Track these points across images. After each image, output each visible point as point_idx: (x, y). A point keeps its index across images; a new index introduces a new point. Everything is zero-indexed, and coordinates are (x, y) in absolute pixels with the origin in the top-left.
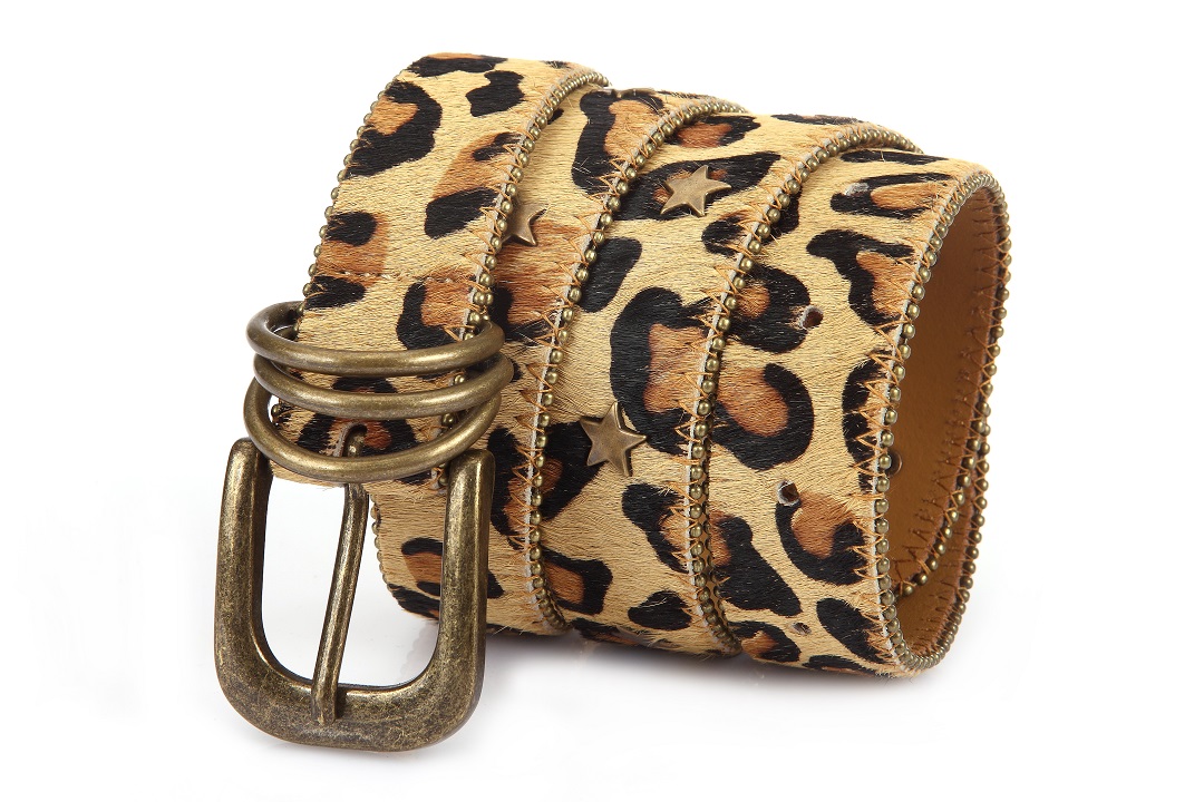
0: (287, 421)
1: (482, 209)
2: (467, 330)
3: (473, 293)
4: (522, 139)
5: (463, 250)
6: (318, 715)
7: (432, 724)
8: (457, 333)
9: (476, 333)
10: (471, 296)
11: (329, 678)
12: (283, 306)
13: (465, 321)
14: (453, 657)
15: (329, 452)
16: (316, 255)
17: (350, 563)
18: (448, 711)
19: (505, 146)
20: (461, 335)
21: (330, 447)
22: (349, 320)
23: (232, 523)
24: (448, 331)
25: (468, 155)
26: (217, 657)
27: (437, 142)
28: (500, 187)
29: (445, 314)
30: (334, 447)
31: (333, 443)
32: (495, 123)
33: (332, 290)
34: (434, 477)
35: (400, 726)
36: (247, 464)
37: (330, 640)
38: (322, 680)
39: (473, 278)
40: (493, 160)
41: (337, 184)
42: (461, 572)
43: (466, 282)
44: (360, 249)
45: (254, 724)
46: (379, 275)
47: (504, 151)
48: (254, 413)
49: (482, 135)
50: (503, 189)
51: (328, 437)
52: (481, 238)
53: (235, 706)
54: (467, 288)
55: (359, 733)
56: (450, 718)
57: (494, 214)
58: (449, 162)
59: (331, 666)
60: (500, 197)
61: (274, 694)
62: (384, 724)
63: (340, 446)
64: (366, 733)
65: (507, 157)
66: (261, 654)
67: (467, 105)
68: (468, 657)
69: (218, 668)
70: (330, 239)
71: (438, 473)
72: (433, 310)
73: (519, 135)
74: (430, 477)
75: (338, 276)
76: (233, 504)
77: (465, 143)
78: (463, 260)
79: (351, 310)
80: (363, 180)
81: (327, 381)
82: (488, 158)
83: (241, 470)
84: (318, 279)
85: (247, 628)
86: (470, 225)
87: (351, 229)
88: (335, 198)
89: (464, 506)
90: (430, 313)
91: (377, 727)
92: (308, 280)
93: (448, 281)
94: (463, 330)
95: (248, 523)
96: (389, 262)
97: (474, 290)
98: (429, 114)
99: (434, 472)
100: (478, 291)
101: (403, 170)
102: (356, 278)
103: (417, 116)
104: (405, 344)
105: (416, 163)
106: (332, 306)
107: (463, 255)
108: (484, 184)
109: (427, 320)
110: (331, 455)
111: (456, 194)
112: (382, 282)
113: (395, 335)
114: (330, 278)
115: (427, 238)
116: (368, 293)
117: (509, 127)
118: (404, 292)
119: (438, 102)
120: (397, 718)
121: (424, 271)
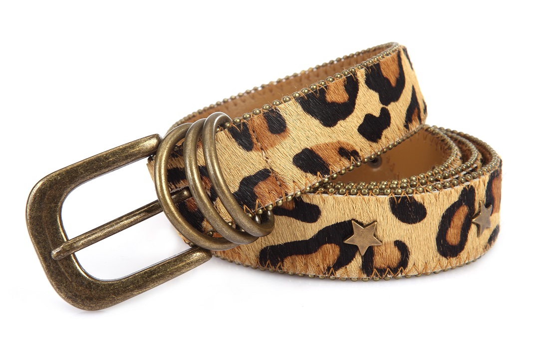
0: (174, 158)
1: (319, 174)
5: (296, 180)
10: (278, 199)
13: (266, 205)
15: (173, 186)
18: (87, 302)
19: (352, 158)
21: (175, 186)
22: (234, 153)
24: (257, 202)
25: (338, 146)
27: (336, 127)
28: (333, 172)
29: (263, 195)
30: (176, 188)
32: (360, 143)
33: (243, 134)
35: (66, 282)
39: (286, 194)
40: (342, 159)
41: (291, 97)
43: (283, 192)
44: (269, 134)
46: (262, 149)
47: (350, 159)
49: (351, 143)
50: (333, 174)
51: (179, 182)
52: (306, 183)
54: (281, 196)
57: (319, 179)
58: (331, 140)
60: (329, 176)
61: (49, 213)
65: (348, 162)
67: (362, 120)
70: (265, 116)
72: (262, 188)
75: (251, 132)
77: (343, 139)
78: (292, 184)
79: (240, 151)
80: (299, 108)
81: (201, 163)
82: (342, 156)
84: (244, 124)
86: (309, 174)
87: (275, 122)
88: (285, 102)
90: (260, 188)
93: (279, 184)
94: (261, 208)
96: (270, 152)
97: (282, 199)
98: (348, 108)
101: (315, 123)
102: (255, 140)
103: (344, 104)
104: (240, 187)
105: (321, 126)
106: (236, 140)
107: (294, 182)
108: (330, 165)
109: (257, 190)
110: (172, 189)
111: (318, 157)
112: (260, 154)
113: (241, 179)
114: (248, 129)
115: (292, 160)
116: (251, 152)
117: (361, 150)
118: (261, 168)
119: (356, 107)
120: (70, 279)
121: (276, 170)
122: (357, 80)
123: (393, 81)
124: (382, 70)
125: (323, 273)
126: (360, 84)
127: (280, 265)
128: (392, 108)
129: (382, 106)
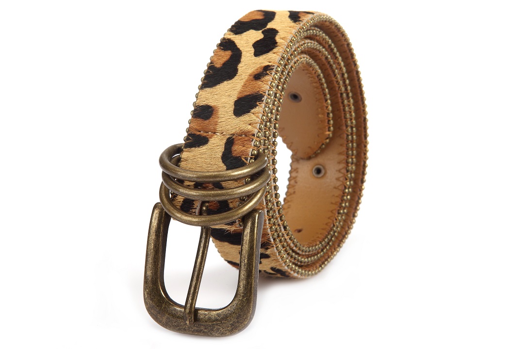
1: (258, 103)
2: (251, 158)
3: (253, 142)
4: (275, 68)
5: (249, 122)
6: (187, 320)
7: (233, 325)
8: (247, 160)
9: (255, 159)
11: (191, 304)
12: (175, 146)
13: (250, 154)
14: (243, 297)
15: (194, 211)
16: (190, 124)
17: (202, 256)
19: (268, 72)
20: (249, 161)
21: (194, 209)
22: (201, 154)
23: (153, 237)
24: (243, 159)
26: (144, 294)
27: (239, 71)
28: (265, 93)
29: (242, 151)
30: (196, 209)
31: (195, 207)
32: (264, 60)
33: (195, 140)
34: (237, 223)
36: (160, 212)
37: (192, 288)
38: (189, 305)
39: (254, 135)
40: (263, 79)
41: (198, 91)
42: (248, 261)
43: (250, 136)
44: (207, 122)
45: (159, 323)
46: (215, 133)
47: (267, 74)
48: (163, 195)
49: (258, 66)
50: (267, 93)
52: (258, 117)
53: (151, 316)
54: (251, 140)
55: (202, 328)
56: (241, 323)
57: (263, 105)
58: (244, 80)
59: (193, 299)
60: (265, 97)
62: (213, 325)
63: (198, 208)
64: (206, 329)
65: (268, 77)
66: (163, 293)
67: (253, 50)
68: (249, 297)
69: (144, 299)
70: (195, 117)
71: (239, 221)
72: (237, 149)
73: (274, 66)
74: (236, 222)
75: (198, 133)
76: (154, 229)
78: (250, 127)
79: (203, 149)
80: (208, 89)
82: (260, 79)
83: (157, 215)
84: (189, 135)
85: (157, 282)
86: (252, 111)
87: (203, 112)
88: (197, 97)
89: (250, 232)
90: (236, 151)
91: (210, 326)
92: (186, 134)
93: (243, 136)
94: (249, 158)
95: (160, 237)
96: (219, 129)
97: (254, 140)
98: (237, 55)
99: (237, 221)
100: (256, 140)
102: (205, 134)
103: (232, 57)
104: (225, 165)
105: (230, 82)
106: (195, 147)
107: (250, 124)
108: (259, 91)
109: (234, 154)
110: (195, 212)
111: (247, 96)
112: (216, 136)
113: (221, 160)
114: (194, 134)
115: (234, 117)
116: (210, 142)
117: (270, 62)
118: (224, 141)
119: (241, 49)
120: (219, 322)
121: (233, 131)
122: (228, 39)
126: (232, 39)
128: (271, 25)
129: (261, 31)
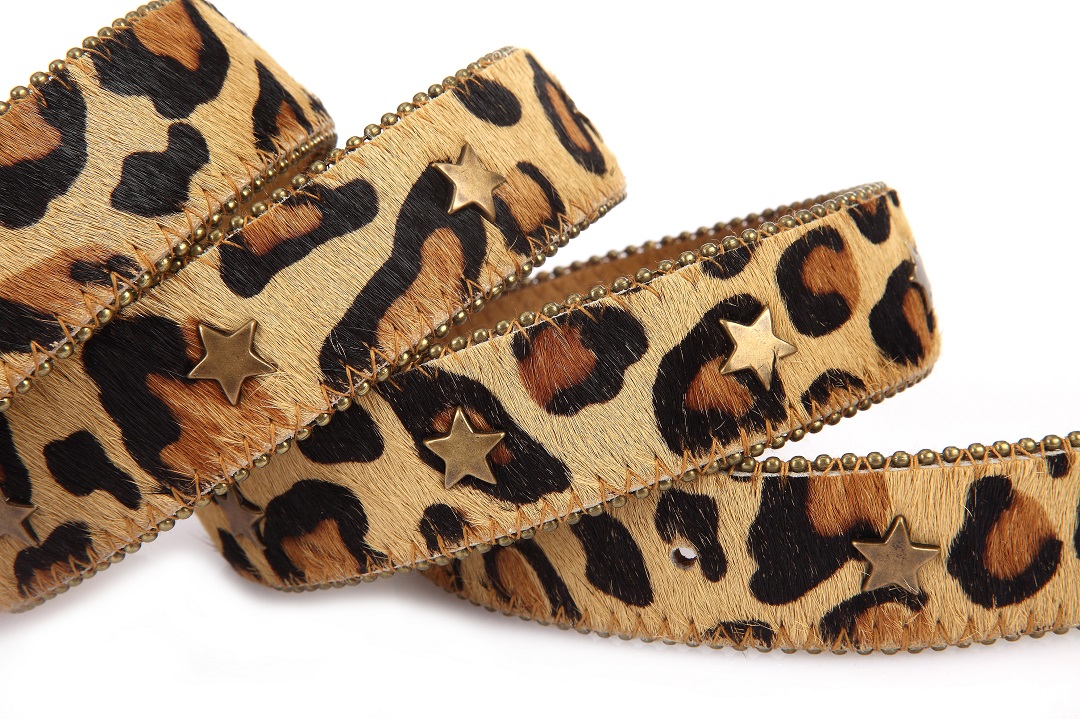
1: (34, 346)
19: (114, 276)
25: (66, 262)
27: (45, 219)
40: (89, 289)
49: (101, 243)
58: (42, 256)
65: (106, 292)
67: (116, 176)
73: (140, 268)
77: (73, 242)
82: (84, 282)
98: (67, 162)
103: (52, 157)
117: (136, 250)
119: (89, 150)
122: (73, 84)
123: (187, 58)
124: (143, 41)
125: (459, 301)
127: (376, 354)
128: (201, 118)
129: (168, 122)
